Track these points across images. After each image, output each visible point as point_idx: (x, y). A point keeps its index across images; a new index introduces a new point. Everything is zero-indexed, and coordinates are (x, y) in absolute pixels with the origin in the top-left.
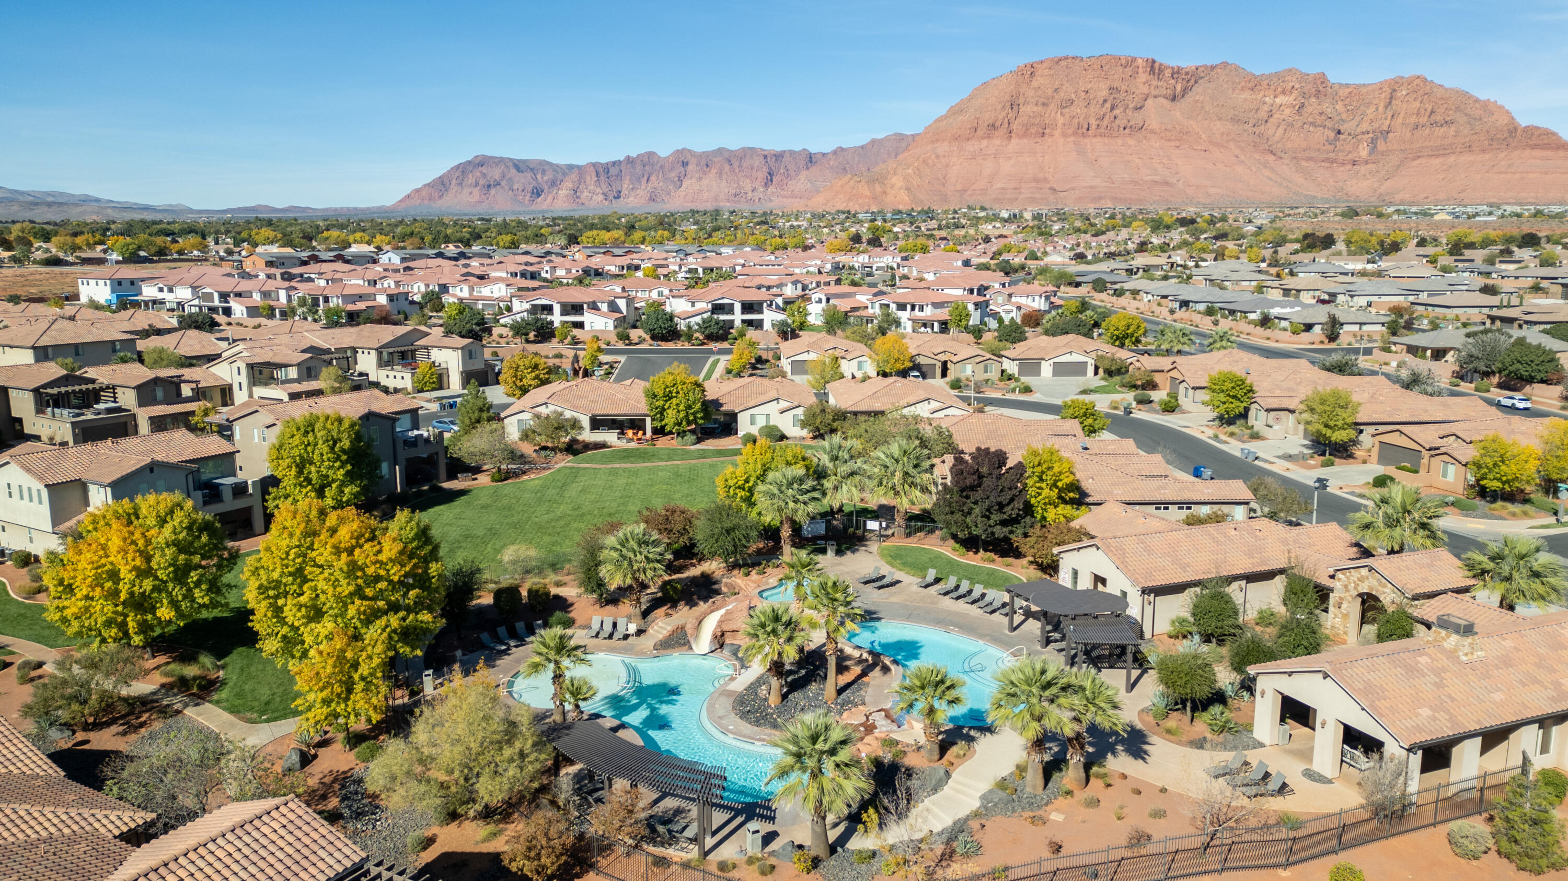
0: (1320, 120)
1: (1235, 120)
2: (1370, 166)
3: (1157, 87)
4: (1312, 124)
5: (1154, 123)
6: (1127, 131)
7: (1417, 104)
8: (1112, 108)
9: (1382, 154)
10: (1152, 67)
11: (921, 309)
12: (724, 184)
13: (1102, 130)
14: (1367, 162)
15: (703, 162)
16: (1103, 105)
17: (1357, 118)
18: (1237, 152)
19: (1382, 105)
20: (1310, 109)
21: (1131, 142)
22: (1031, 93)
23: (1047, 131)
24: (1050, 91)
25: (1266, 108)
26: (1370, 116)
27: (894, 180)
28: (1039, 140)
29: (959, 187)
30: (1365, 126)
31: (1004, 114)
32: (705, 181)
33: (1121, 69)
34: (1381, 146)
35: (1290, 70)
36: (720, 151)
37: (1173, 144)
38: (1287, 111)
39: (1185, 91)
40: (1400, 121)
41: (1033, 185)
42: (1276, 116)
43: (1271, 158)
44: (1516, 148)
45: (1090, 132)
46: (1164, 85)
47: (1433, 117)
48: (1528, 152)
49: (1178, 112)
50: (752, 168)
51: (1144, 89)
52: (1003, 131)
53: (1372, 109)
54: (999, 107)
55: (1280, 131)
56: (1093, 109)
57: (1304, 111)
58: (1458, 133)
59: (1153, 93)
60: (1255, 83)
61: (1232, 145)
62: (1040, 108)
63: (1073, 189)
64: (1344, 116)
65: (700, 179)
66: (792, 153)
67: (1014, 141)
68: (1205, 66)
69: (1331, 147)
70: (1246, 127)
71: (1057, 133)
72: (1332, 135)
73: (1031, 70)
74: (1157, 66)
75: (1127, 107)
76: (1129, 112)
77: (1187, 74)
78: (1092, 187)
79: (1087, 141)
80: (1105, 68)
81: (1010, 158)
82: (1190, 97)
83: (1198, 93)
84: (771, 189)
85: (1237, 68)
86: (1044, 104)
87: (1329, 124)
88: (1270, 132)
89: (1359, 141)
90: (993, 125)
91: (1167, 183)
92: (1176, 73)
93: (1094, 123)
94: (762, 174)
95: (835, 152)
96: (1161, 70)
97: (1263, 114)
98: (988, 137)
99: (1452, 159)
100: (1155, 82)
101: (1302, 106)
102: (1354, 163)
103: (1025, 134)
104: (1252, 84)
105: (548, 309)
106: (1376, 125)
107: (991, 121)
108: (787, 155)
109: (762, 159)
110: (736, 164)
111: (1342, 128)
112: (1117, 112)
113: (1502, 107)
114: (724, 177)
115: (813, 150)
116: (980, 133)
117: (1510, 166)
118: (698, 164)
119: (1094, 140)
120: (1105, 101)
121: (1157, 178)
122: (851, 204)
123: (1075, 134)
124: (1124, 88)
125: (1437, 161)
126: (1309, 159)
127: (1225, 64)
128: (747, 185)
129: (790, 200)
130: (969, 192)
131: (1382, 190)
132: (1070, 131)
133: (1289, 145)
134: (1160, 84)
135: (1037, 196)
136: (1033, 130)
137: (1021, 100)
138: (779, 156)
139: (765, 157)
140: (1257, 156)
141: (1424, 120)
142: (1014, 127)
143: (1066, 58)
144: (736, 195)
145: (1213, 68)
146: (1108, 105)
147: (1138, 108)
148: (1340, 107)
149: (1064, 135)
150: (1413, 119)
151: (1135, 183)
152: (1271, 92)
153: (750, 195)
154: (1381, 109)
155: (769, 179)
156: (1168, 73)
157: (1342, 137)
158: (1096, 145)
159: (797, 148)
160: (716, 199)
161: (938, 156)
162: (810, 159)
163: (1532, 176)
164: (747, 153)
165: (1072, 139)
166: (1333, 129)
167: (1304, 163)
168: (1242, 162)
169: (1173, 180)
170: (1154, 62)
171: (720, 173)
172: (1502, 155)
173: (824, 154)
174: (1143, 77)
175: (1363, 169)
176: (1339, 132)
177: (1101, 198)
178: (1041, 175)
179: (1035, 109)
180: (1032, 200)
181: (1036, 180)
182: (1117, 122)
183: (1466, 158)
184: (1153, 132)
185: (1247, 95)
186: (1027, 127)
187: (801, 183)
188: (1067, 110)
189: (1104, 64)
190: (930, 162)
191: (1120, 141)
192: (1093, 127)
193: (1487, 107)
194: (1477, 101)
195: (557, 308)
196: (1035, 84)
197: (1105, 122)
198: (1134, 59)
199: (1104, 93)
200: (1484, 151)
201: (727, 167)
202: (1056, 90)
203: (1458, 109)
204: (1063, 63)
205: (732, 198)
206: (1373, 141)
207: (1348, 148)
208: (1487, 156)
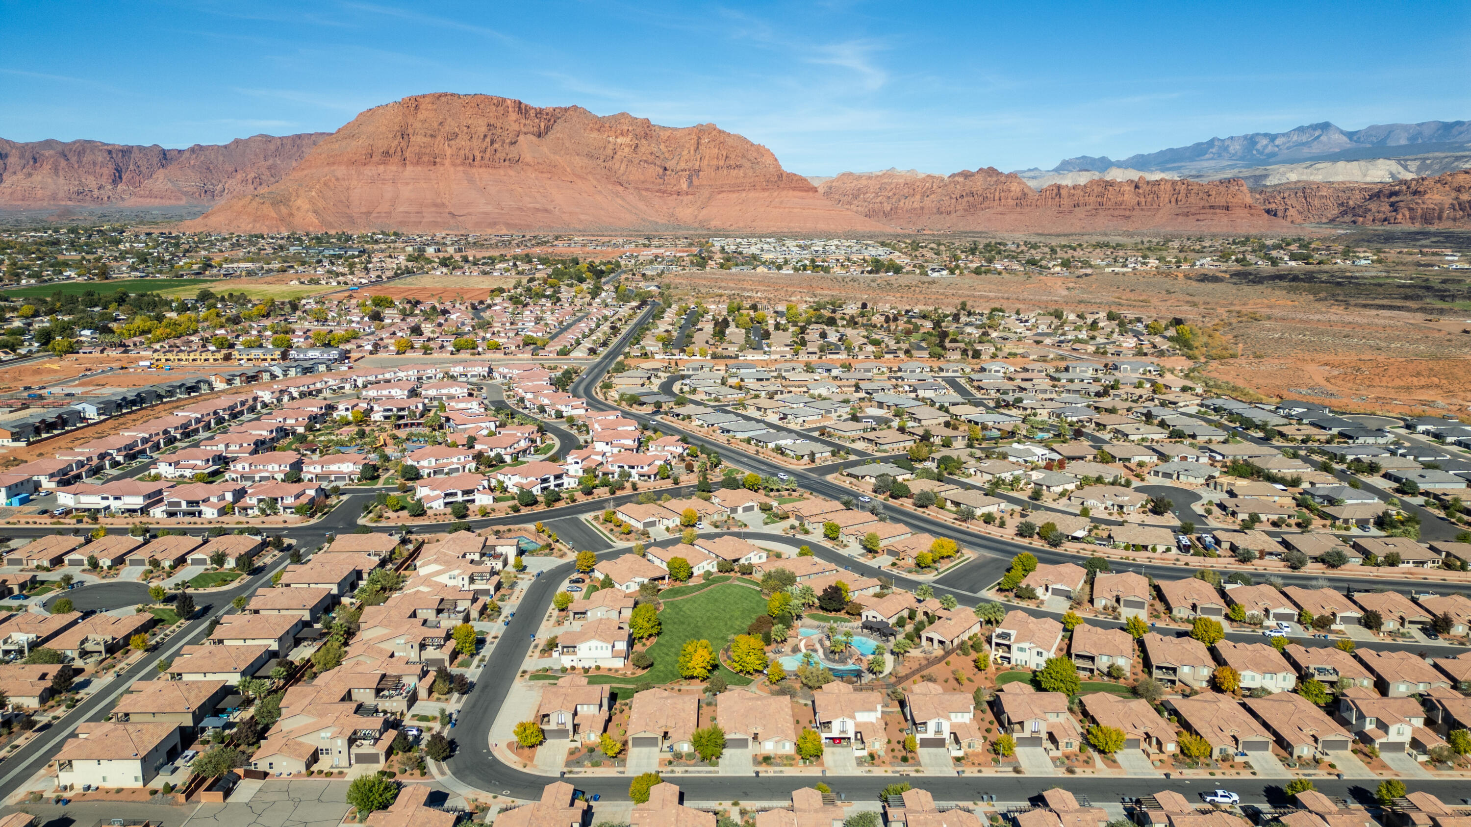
0: (651, 158)
1: (589, 156)
2: (690, 197)
3: (525, 125)
4: (646, 161)
5: (528, 157)
6: (507, 163)
7: (716, 151)
8: (492, 143)
9: (697, 187)
10: (520, 108)
11: (642, 467)
12: (61, 180)
13: (486, 161)
14: (687, 194)
15: (28, 155)
16: (484, 140)
17: (677, 158)
18: (595, 183)
19: (692, 149)
20: (643, 150)
21: (512, 173)
22: (418, 125)
23: (438, 160)
24: (435, 125)
25: (611, 146)
26: (686, 157)
27: (299, 202)
28: (432, 168)
29: (364, 210)
30: (682, 165)
31: (396, 142)
32: (37, 178)
33: (494, 108)
34: (696, 182)
35: (623, 114)
36: (49, 144)
37: (546, 175)
38: (627, 150)
39: (548, 129)
40: (706, 162)
41: (434, 209)
42: (619, 153)
43: (620, 189)
44: (783, 189)
45: (476, 163)
46: (531, 124)
47: (728, 162)
48: (791, 192)
49: (545, 147)
50: (95, 164)
51: (516, 127)
52: (396, 159)
53: (685, 152)
54: (391, 135)
55: (623, 166)
56: (476, 143)
57: (638, 150)
58: (745, 174)
59: (524, 130)
60: (600, 125)
61: (590, 177)
62: (429, 139)
63: (470, 214)
64: (667, 155)
65: (30, 175)
66: (141, 148)
67: (409, 168)
68: (560, 108)
69: (661, 181)
70: (599, 162)
71: (447, 162)
72: (661, 171)
73: (414, 104)
74: (523, 106)
75: (504, 142)
76: (506, 146)
77: (547, 114)
78: (486, 213)
79: (474, 170)
80: (481, 106)
81: (407, 184)
82: (552, 135)
83: (559, 131)
84: (120, 187)
85: (585, 111)
86: (432, 136)
87: (658, 162)
88: (617, 166)
89: (680, 176)
90: (387, 153)
91: (546, 210)
92: (539, 113)
93: (478, 156)
94: (108, 171)
95: (193, 150)
96: (527, 111)
97: (609, 152)
98: (384, 163)
99: (744, 194)
100: (523, 121)
101: (637, 146)
102: (679, 194)
103: (418, 162)
104: (597, 126)
105: (455, 494)
106: (690, 165)
107: (385, 149)
108: (136, 150)
109: (106, 154)
110: (74, 159)
111: (667, 166)
112: (496, 146)
113: (768, 150)
114: (61, 173)
115: (166, 146)
116: (375, 159)
117: (781, 202)
118: (22, 157)
119: (481, 170)
120: (485, 136)
121: (538, 206)
122: (258, 225)
123: (463, 164)
124: (499, 125)
125: (735, 195)
126: (648, 190)
127: (575, 108)
128: (92, 182)
129: (148, 200)
130: (374, 215)
131: (700, 217)
132: (459, 161)
133: (631, 178)
134: (528, 122)
135: (439, 220)
136: (425, 158)
137: (410, 131)
138: (126, 151)
139: (110, 152)
140: (610, 187)
141: (721, 163)
142: (407, 154)
143: (446, 95)
144: (79, 193)
145: (566, 110)
146: (488, 140)
147: (513, 143)
148: (662, 147)
149: (454, 165)
150: (715, 162)
151: (520, 209)
152: (613, 133)
153: (96, 193)
154: (692, 152)
155: (117, 177)
156: (532, 113)
157: (668, 173)
158: (482, 174)
159: (147, 144)
160: (54, 197)
161: (337, 179)
162: (165, 157)
163: (795, 210)
164: (83, 148)
165: (461, 168)
166: (661, 166)
167: (644, 193)
168: (600, 192)
169: (551, 207)
170: (520, 103)
171: (56, 170)
172: (776, 194)
173: (180, 151)
174: (513, 116)
175: (686, 199)
176: (665, 169)
177: (495, 224)
178: (439, 201)
179: (425, 140)
180: (435, 224)
181: (436, 205)
182: (498, 155)
183: (752, 194)
184: (528, 164)
185: (594, 135)
186: (420, 156)
187: (160, 181)
188: (453, 142)
189: (480, 102)
190: (331, 184)
191: (502, 172)
192: (478, 158)
193: (760, 150)
194: (752, 145)
195: (460, 493)
196: (420, 116)
197: (488, 155)
198: (504, 100)
199: (483, 129)
200: (763, 190)
201: (63, 163)
202: (441, 124)
203: (743, 156)
204: (443, 99)
205: (74, 196)
206: (690, 177)
207: (673, 182)
208: (766, 194)
